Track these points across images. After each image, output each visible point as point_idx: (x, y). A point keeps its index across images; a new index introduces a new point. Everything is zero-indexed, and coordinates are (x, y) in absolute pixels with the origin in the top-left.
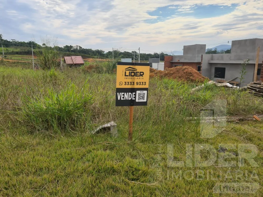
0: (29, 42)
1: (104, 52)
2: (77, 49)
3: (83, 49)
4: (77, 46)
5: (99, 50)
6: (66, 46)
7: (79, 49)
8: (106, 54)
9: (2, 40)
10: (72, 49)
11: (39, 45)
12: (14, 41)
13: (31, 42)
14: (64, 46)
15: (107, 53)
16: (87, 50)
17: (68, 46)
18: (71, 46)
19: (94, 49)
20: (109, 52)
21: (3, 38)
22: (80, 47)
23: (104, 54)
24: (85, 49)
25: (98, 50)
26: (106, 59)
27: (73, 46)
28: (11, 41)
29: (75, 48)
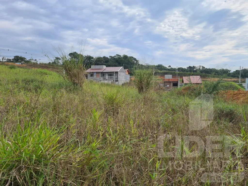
0: (158, 65)
1: (230, 72)
2: (200, 69)
3: (206, 68)
4: (200, 66)
5: (225, 69)
6: (189, 67)
7: (202, 69)
8: (232, 73)
9: (139, 65)
10: (194, 70)
11: (165, 67)
12: (147, 65)
13: (159, 65)
14: (187, 67)
15: (234, 72)
16: (210, 69)
17: (191, 67)
18: (194, 66)
19: (218, 68)
20: (236, 70)
21: (139, 63)
22: (203, 67)
23: (230, 74)
24: (208, 69)
25: (223, 69)
26: (231, 78)
27: (196, 66)
28: (145, 65)
29: (197, 68)
